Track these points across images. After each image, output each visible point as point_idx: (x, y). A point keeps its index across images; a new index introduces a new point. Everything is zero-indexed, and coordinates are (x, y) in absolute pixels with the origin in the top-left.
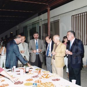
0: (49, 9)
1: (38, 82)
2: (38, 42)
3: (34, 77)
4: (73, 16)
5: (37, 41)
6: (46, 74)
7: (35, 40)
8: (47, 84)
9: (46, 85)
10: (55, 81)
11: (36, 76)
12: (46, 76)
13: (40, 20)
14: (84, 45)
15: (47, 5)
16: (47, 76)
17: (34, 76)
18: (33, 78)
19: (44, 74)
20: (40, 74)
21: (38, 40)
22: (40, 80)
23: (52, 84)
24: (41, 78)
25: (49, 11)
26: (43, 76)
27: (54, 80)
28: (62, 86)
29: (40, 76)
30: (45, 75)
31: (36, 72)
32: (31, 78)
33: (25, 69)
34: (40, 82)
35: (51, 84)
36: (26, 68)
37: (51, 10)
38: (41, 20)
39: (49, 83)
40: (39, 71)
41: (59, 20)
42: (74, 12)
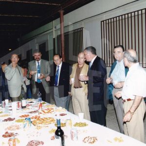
0: (62, 12)
1: (36, 118)
2: (40, 64)
4: (103, 21)
5: (38, 63)
6: (49, 108)
7: (37, 62)
9: (44, 120)
11: (35, 112)
12: (48, 111)
13: (54, 29)
15: (60, 6)
18: (30, 114)
19: (46, 108)
21: (40, 62)
22: (38, 116)
23: (52, 120)
24: (41, 113)
25: (62, 16)
26: (45, 110)
29: (40, 111)
32: (27, 114)
38: (55, 27)
39: (48, 119)
41: (82, 28)
42: (104, 16)
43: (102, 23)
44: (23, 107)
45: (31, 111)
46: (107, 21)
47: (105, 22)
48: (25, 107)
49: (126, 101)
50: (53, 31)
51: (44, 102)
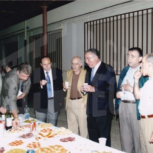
0: (45, 8)
1: (35, 147)
3: (23, 137)
4: (87, 23)
6: (46, 129)
8: (53, 150)
9: (51, 152)
10: (66, 141)
11: (29, 135)
12: (47, 134)
13: (26, 30)
14: (117, 74)
16: (50, 134)
17: (24, 135)
18: (23, 140)
19: (42, 129)
20: (35, 130)
22: (37, 142)
23: (62, 150)
24: (39, 138)
25: (45, 12)
26: (41, 133)
27: (64, 140)
28: (81, 150)
30: (45, 131)
31: (26, 126)
33: (4, 123)
34: (37, 145)
35: (60, 148)
36: (6, 120)
37: (48, 10)
38: (27, 28)
39: (56, 148)
40: (33, 123)
41: (61, 29)
42: (88, 17)
43: (86, 24)
44: (7, 128)
45: (22, 133)
46: (92, 23)
47: (89, 23)
48: (11, 127)
49: (147, 117)
50: (24, 32)
51: (33, 119)
